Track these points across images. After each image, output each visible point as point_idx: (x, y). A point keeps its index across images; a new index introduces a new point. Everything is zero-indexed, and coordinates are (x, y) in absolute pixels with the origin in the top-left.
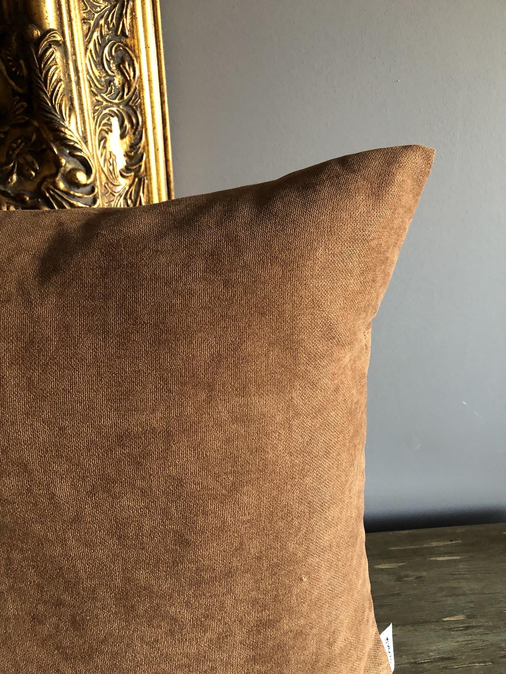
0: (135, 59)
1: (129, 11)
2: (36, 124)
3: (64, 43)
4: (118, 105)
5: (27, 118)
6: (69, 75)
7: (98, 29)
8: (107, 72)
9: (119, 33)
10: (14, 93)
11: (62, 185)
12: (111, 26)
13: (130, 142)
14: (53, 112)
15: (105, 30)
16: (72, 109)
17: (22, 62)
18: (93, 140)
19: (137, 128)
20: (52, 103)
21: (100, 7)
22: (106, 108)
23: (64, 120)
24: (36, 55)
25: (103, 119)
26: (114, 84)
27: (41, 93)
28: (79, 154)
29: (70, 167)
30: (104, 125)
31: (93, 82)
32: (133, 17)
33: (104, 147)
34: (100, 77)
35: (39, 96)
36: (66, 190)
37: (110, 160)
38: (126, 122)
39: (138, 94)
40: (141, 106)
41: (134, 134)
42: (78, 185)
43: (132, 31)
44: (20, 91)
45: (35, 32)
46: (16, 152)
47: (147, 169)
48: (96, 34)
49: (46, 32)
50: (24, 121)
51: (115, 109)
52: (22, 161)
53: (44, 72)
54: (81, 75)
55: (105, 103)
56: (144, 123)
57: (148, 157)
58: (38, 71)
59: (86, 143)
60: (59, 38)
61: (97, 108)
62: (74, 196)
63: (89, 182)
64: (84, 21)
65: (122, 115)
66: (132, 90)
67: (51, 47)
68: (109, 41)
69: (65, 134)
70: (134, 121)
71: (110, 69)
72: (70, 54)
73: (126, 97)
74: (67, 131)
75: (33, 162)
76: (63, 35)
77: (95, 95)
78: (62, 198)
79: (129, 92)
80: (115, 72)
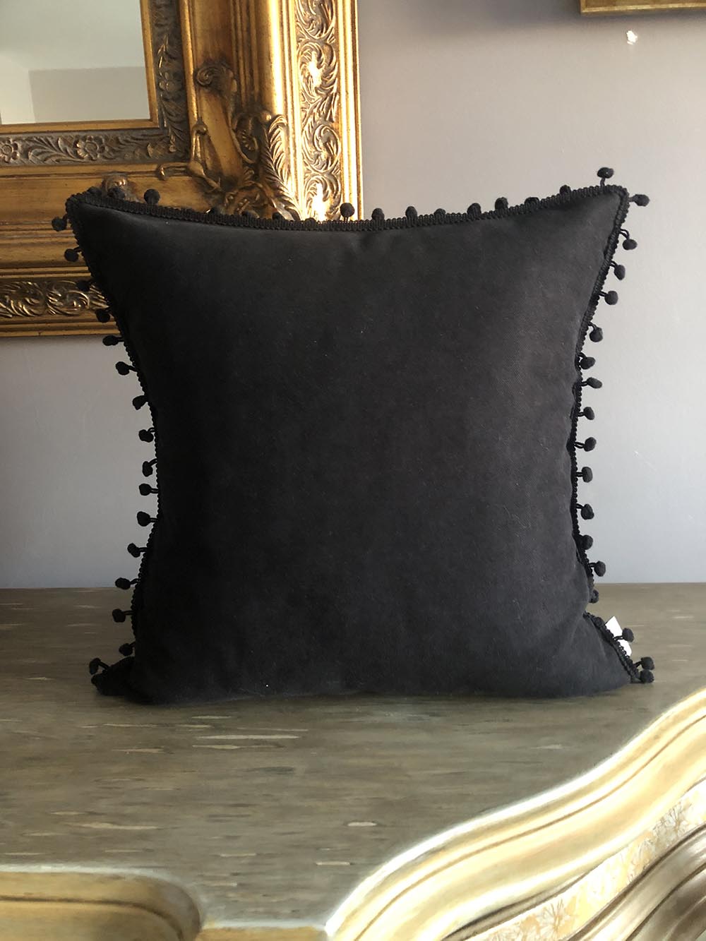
0: (338, 138)
1: (336, 103)
2: (261, 186)
3: (288, 125)
4: (323, 174)
5: (254, 182)
6: (289, 148)
7: (312, 116)
8: (316, 148)
9: (327, 119)
10: (245, 163)
12: (322, 114)
14: (276, 175)
15: (317, 117)
16: (289, 174)
17: (254, 139)
18: (303, 200)
19: (336, 193)
20: (275, 168)
21: (315, 99)
22: (313, 176)
23: (283, 181)
24: (267, 133)
25: (311, 184)
26: (321, 158)
27: (268, 160)
28: (292, 208)
30: (311, 189)
31: (306, 155)
32: (339, 107)
33: (310, 207)
34: (311, 152)
35: (267, 162)
38: (329, 189)
39: (339, 166)
40: (341, 176)
41: (334, 198)
43: (337, 118)
44: (250, 162)
45: (268, 117)
48: (309, 122)
49: (275, 117)
50: (250, 184)
51: (320, 177)
53: (272, 145)
54: (297, 149)
55: (313, 172)
56: (343, 189)
58: (267, 146)
59: (298, 201)
60: (284, 121)
61: (307, 175)
64: (303, 109)
65: (325, 182)
66: (335, 162)
67: (278, 128)
68: (320, 125)
69: (283, 191)
70: (335, 187)
71: (319, 146)
72: (291, 133)
73: (329, 168)
76: (287, 119)
77: (307, 165)
79: (332, 164)
80: (323, 148)
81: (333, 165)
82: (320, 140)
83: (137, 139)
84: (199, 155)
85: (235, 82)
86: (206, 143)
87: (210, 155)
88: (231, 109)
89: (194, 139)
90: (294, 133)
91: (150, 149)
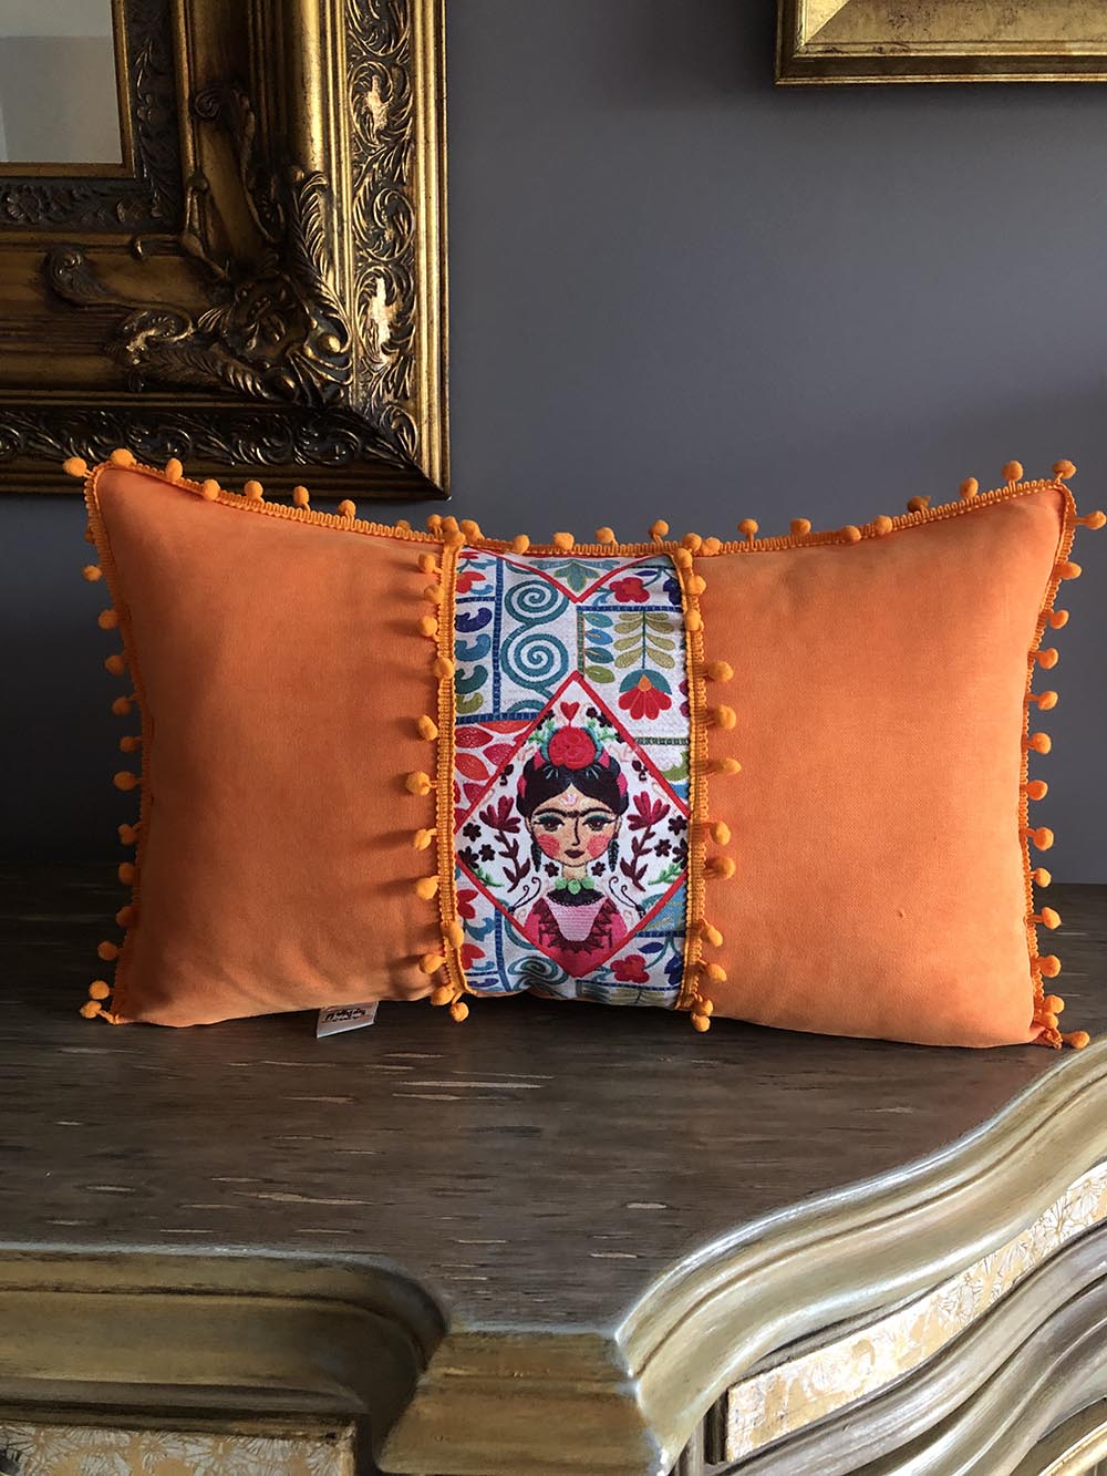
1: (409, 154)
2: (288, 278)
3: (330, 187)
4: (386, 264)
5: (278, 273)
6: (332, 224)
7: (370, 175)
8: (376, 224)
11: (310, 352)
12: (386, 172)
13: (397, 310)
14: (309, 264)
15: (378, 176)
16: (331, 262)
17: (279, 207)
18: (352, 302)
19: (407, 293)
20: (308, 254)
21: (375, 149)
23: (320, 275)
25: (366, 278)
26: (384, 239)
27: (298, 241)
28: (335, 316)
29: (321, 330)
30: (366, 286)
31: (359, 235)
32: (414, 162)
33: (365, 312)
34: (368, 230)
35: (296, 244)
36: (314, 357)
37: (370, 328)
38: (395, 285)
39: (412, 252)
40: (415, 268)
41: (403, 301)
42: (329, 354)
44: (273, 240)
45: (299, 174)
46: (260, 312)
47: (417, 346)
48: (367, 180)
49: (311, 175)
51: (382, 269)
52: (265, 322)
54: (345, 225)
56: (417, 287)
57: (419, 330)
58: (297, 218)
59: (344, 304)
60: (325, 183)
61: (360, 264)
62: (323, 367)
63: (342, 351)
64: (355, 164)
65: (390, 276)
66: (405, 247)
67: (314, 192)
69: (321, 290)
71: (380, 220)
72: (335, 201)
73: (396, 255)
74: (323, 287)
75: (278, 324)
76: (330, 180)
77: (359, 249)
78: (309, 367)
79: (401, 248)
80: (387, 224)
81: (403, 251)
82: (383, 212)
83: (101, 195)
84: (196, 224)
85: (252, 116)
86: (208, 205)
87: (213, 225)
88: (246, 155)
89: (189, 200)
90: (340, 200)
91: (120, 211)
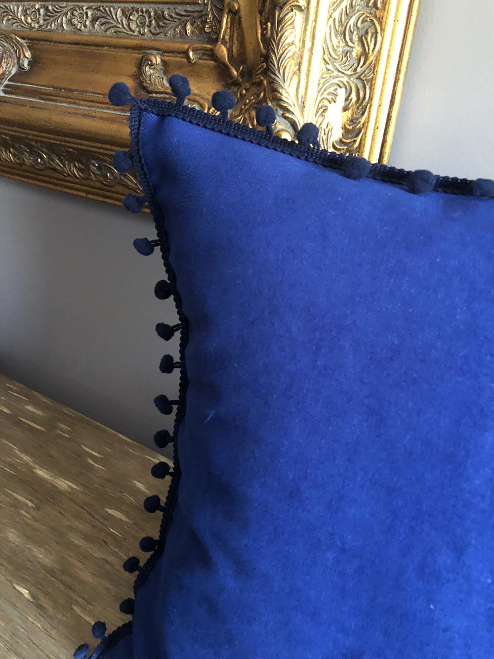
0: (379, 31)
2: (265, 83)
3: (308, 8)
4: (349, 76)
8: (346, 42)
9: (370, 4)
10: (261, 54)
13: (352, 115)
14: (277, 73)
16: (298, 71)
18: (311, 106)
19: (362, 103)
22: (334, 78)
23: (284, 82)
24: (278, 17)
25: (329, 88)
26: (351, 55)
27: (272, 53)
28: (290, 115)
29: (279, 127)
30: (329, 94)
31: (328, 50)
33: (322, 115)
35: (270, 56)
38: (353, 96)
39: (373, 68)
40: (372, 81)
41: (358, 108)
43: (384, 3)
44: (264, 52)
46: (247, 107)
47: (361, 145)
48: (345, 4)
50: (260, 80)
51: (345, 79)
53: (280, 35)
54: (316, 41)
55: (336, 73)
56: (371, 98)
57: (365, 134)
59: (302, 108)
60: (303, 3)
66: (368, 63)
67: (291, 12)
68: (358, 11)
69: (281, 94)
70: (362, 95)
71: (351, 40)
72: (311, 20)
74: (284, 93)
76: (308, 1)
77: (327, 64)
79: (364, 64)
80: (356, 43)
81: (365, 66)
82: (355, 32)
83: (181, 15)
86: (237, 24)
87: (237, 40)
89: (225, 20)
90: (316, 21)
91: (188, 27)
